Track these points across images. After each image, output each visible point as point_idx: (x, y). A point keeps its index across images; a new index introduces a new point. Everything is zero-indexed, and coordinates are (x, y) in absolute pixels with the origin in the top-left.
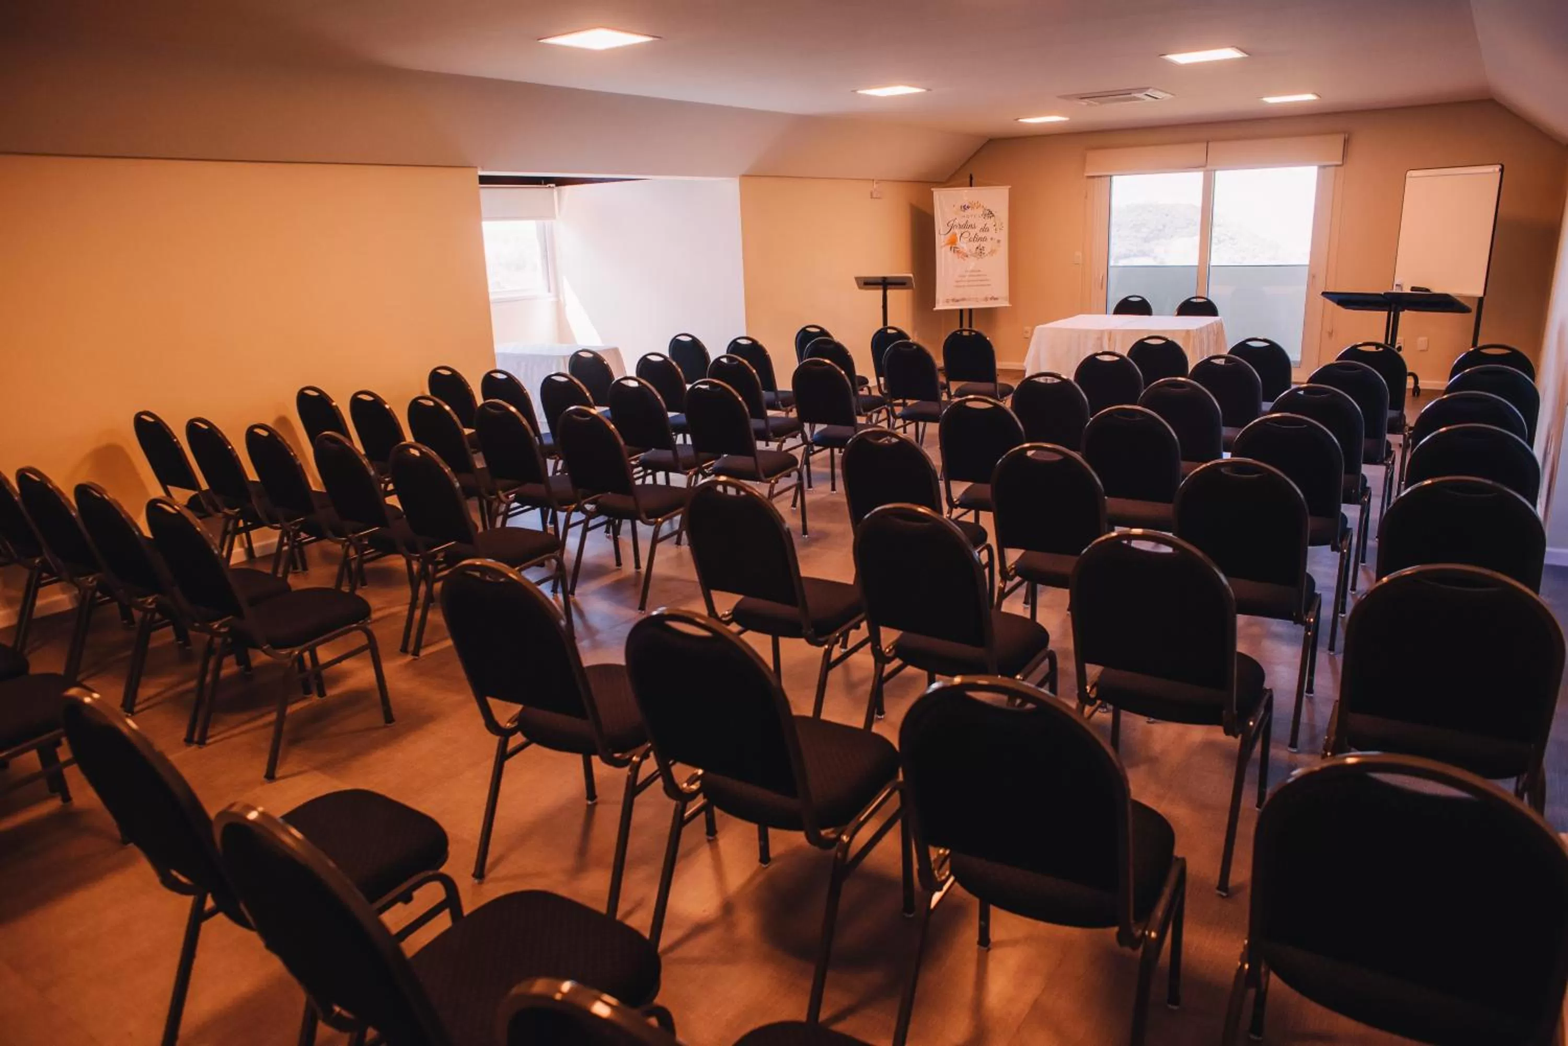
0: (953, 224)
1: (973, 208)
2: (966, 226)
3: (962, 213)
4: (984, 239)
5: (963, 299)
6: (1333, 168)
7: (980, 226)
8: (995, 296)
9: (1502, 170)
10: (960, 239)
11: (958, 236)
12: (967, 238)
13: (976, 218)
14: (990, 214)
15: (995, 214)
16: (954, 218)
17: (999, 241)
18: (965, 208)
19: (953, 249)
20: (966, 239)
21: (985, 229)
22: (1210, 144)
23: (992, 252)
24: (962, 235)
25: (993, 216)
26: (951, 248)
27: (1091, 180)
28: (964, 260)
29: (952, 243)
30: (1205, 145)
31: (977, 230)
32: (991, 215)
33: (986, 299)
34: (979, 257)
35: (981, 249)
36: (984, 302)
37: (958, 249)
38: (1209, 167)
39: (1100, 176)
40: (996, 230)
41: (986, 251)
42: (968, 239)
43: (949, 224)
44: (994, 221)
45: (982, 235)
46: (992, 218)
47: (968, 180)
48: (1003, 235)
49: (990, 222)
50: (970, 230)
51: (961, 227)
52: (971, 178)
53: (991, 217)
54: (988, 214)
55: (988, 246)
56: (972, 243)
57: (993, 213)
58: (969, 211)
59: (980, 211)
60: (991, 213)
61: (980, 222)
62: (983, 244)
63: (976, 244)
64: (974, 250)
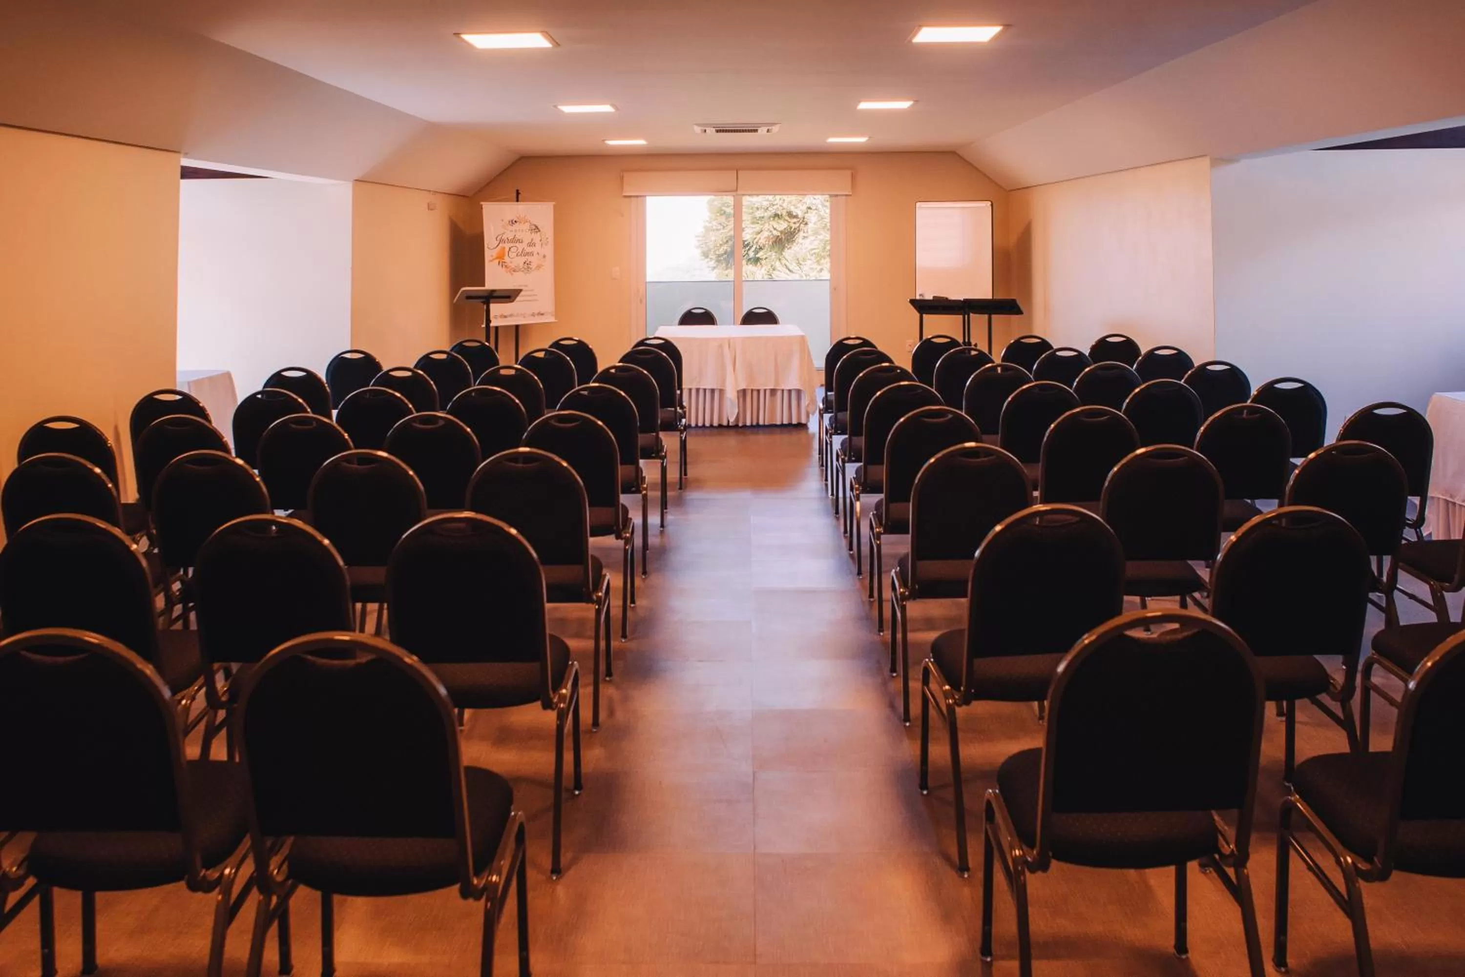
0: (501, 238)
1: (520, 222)
2: (515, 240)
3: (510, 228)
4: (532, 254)
5: (511, 315)
6: (844, 197)
7: (527, 240)
8: (542, 312)
9: (992, 205)
10: (508, 252)
11: (507, 249)
12: (514, 252)
13: (523, 232)
14: (536, 229)
15: (541, 230)
16: (502, 232)
17: (544, 256)
18: (513, 222)
19: (501, 264)
20: (514, 254)
21: (531, 244)
22: (740, 172)
23: (539, 267)
24: (510, 248)
25: (539, 231)
26: (499, 263)
27: (627, 200)
28: (512, 274)
29: (500, 257)
30: (736, 172)
31: (524, 245)
32: (538, 230)
33: (533, 315)
34: (526, 271)
35: (528, 264)
36: (532, 317)
37: (506, 264)
38: (739, 192)
39: (637, 196)
40: (542, 245)
41: (533, 266)
42: (515, 254)
43: (498, 239)
44: (541, 236)
45: (529, 250)
46: (539, 233)
47: (515, 195)
48: (549, 250)
49: (536, 237)
50: (517, 245)
51: (509, 241)
52: (518, 193)
53: (537, 232)
54: (535, 229)
55: (534, 260)
56: (520, 257)
57: (539, 227)
58: (516, 226)
59: (526, 226)
60: (538, 229)
61: (527, 237)
62: (530, 258)
63: (524, 259)
64: (521, 265)
